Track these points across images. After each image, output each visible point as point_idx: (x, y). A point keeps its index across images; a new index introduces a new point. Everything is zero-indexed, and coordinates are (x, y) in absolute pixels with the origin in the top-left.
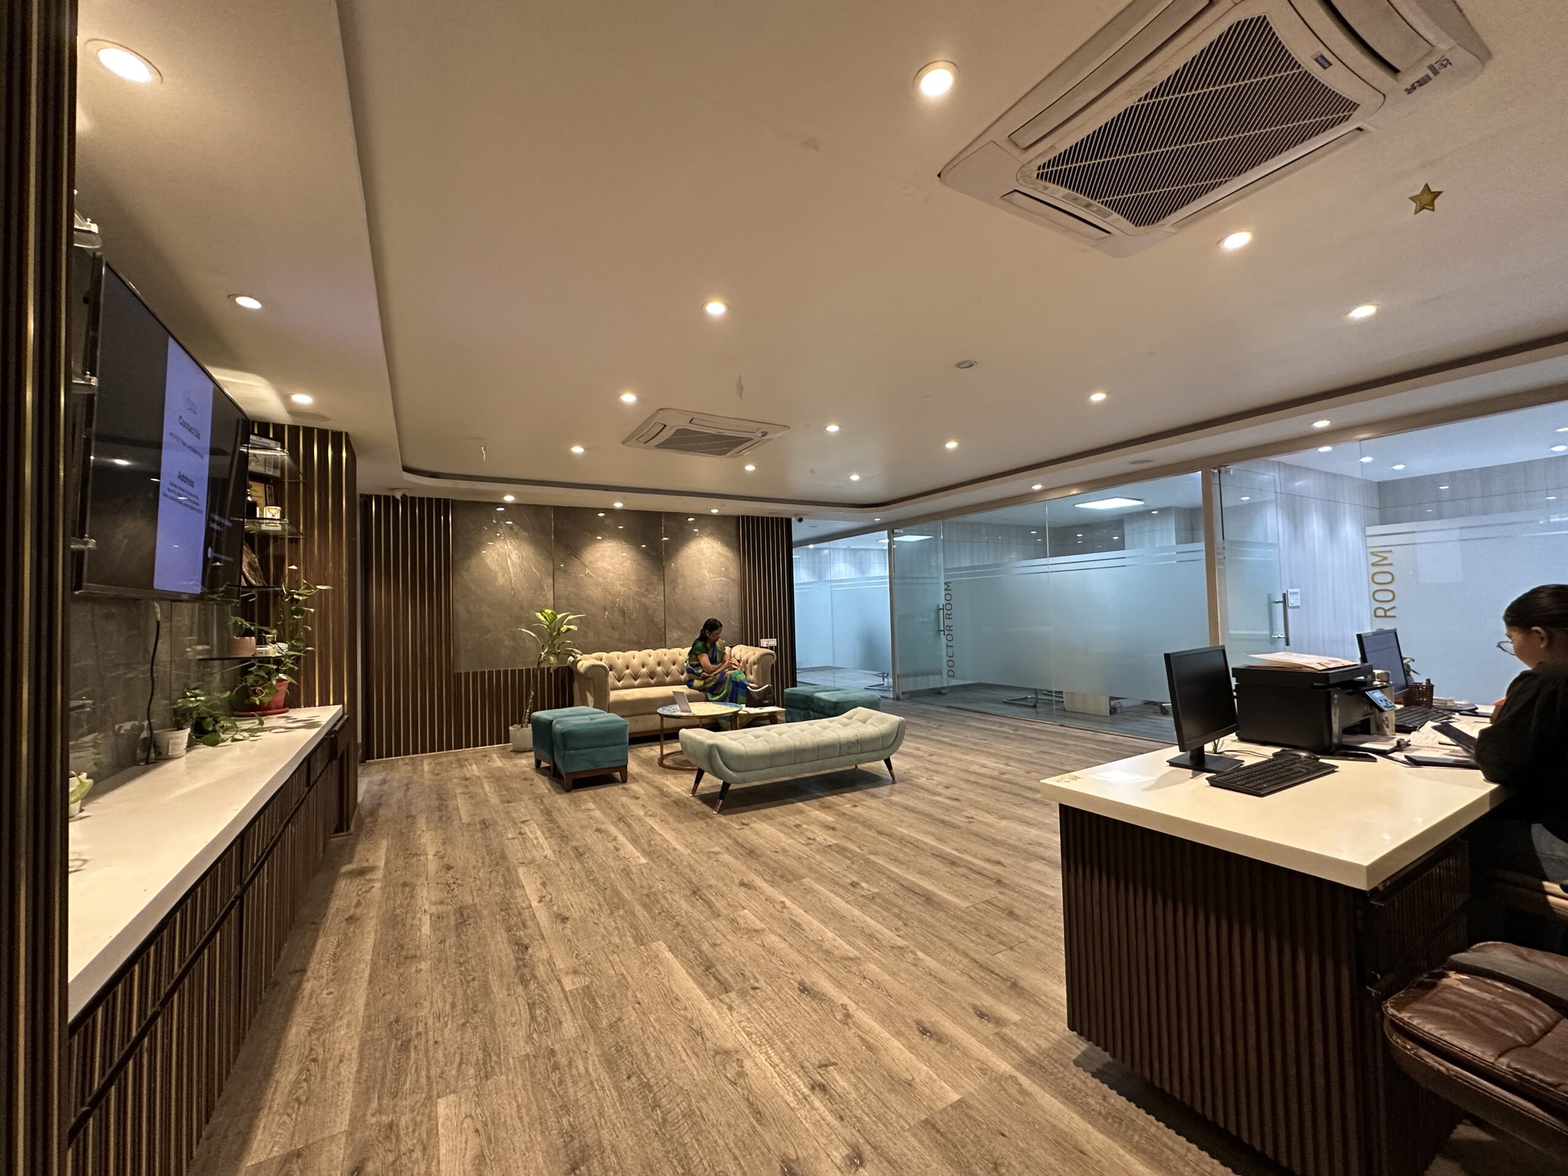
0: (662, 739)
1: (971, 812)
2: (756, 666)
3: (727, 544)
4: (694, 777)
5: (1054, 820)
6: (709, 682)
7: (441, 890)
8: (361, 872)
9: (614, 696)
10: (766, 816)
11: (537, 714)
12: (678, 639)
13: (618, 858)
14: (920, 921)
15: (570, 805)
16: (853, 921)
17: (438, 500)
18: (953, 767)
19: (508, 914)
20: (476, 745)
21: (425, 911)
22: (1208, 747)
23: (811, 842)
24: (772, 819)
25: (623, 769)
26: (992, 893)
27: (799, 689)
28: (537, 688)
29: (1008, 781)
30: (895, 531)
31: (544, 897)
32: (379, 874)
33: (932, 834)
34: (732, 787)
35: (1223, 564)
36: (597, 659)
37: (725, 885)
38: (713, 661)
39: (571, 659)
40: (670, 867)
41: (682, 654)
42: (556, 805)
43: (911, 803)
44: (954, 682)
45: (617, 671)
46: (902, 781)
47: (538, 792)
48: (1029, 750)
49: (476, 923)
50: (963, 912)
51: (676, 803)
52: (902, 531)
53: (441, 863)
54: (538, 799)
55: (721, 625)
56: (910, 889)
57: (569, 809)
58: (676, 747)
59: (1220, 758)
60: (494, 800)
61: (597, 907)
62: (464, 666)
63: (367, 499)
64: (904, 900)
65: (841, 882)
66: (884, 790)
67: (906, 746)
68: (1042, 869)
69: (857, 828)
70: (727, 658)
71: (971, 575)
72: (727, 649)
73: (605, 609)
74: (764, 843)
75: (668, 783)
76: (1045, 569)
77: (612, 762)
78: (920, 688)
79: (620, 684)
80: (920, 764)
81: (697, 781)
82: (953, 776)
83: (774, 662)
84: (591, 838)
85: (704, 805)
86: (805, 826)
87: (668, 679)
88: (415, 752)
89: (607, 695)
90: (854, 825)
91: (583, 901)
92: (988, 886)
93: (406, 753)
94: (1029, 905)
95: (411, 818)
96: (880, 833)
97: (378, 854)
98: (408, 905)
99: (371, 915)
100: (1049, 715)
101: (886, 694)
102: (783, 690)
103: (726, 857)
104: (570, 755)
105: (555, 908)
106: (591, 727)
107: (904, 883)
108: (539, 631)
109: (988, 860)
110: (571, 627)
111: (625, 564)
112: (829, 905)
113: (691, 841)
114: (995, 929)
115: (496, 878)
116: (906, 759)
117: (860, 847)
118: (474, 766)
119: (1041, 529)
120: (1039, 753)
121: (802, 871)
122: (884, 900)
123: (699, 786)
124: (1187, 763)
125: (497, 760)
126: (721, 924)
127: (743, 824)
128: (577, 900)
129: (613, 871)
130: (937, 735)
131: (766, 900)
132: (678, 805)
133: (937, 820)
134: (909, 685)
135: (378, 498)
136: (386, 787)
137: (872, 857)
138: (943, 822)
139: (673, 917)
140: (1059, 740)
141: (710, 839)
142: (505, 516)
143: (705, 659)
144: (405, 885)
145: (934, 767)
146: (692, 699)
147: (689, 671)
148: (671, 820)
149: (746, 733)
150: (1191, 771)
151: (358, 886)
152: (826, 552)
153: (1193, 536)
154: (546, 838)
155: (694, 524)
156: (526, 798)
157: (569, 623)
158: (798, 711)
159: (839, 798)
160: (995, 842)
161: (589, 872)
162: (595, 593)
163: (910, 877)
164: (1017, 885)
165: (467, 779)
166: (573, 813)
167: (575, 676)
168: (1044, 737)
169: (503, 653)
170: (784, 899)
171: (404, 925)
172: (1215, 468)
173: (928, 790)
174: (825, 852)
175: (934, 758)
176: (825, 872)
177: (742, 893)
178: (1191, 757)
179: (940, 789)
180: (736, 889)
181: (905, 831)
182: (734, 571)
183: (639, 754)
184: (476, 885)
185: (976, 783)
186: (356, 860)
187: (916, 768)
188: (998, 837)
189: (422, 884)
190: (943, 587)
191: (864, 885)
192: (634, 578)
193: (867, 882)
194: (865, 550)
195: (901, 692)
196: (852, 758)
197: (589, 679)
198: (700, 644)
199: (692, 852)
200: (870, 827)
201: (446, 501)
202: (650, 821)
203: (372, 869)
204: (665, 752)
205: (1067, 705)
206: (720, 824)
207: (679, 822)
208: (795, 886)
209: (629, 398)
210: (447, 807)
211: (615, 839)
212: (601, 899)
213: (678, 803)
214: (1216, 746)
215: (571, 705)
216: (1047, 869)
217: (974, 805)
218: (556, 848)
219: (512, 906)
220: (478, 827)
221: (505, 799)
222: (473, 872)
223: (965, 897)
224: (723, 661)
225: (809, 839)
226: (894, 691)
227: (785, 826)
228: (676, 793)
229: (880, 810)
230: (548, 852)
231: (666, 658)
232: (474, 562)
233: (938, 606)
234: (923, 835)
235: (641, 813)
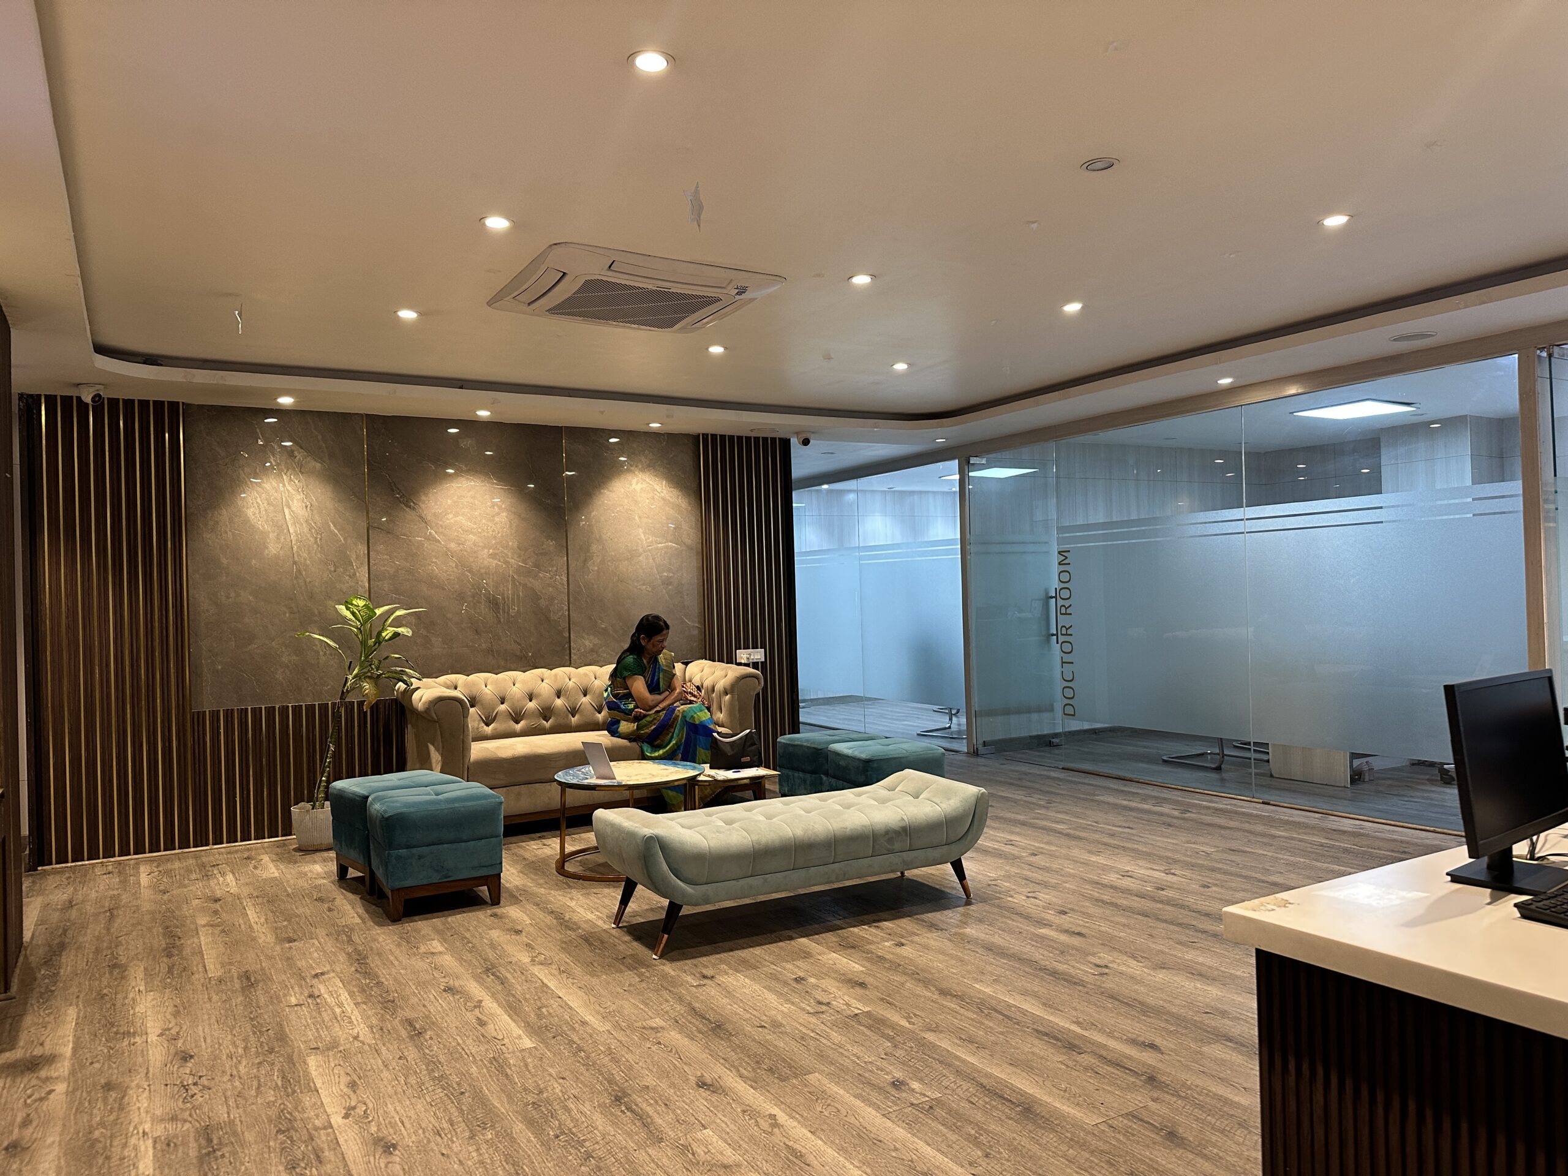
0: (563, 825)
1: (1105, 957)
2: (728, 697)
3: (677, 481)
4: (617, 894)
5: (1248, 971)
6: (646, 726)
7: (173, 1097)
8: (32, 1065)
9: (478, 750)
10: (744, 962)
11: (339, 784)
12: (592, 650)
13: (483, 1039)
14: (1013, 1149)
15: (399, 945)
16: (896, 1149)
17: (159, 405)
18: (1074, 876)
19: (291, 1138)
20: (232, 839)
21: (144, 1133)
22: (1520, 849)
23: (824, 1008)
24: (755, 968)
25: (494, 881)
26: (1139, 1099)
27: (804, 736)
28: (339, 738)
29: (1169, 902)
30: (973, 460)
31: (354, 1108)
32: (63, 1068)
33: (1035, 995)
34: (685, 911)
35: (1555, 520)
36: (448, 687)
37: (673, 1085)
38: (653, 688)
39: (401, 686)
40: (575, 1054)
41: (600, 676)
42: (375, 946)
43: (997, 940)
44: (1074, 725)
45: (483, 707)
46: (984, 900)
47: (343, 922)
48: (1207, 846)
49: (234, 1153)
50: (1088, 1133)
51: (587, 940)
52: (984, 461)
53: (172, 1050)
54: (343, 935)
55: (667, 627)
56: (996, 1093)
57: (397, 952)
58: (587, 840)
59: (1541, 867)
60: (265, 936)
61: (445, 1125)
62: (207, 703)
63: (31, 403)
64: (986, 1112)
65: (874, 1081)
66: (950, 917)
67: (991, 837)
68: (1228, 1057)
69: (903, 984)
70: (677, 683)
71: (1105, 538)
72: (679, 667)
73: (461, 597)
74: (740, 1011)
75: (573, 904)
76: (1239, 527)
77: (473, 868)
78: (1014, 735)
79: (488, 730)
80: (1014, 870)
81: (625, 901)
82: (1074, 892)
83: (759, 689)
84: (438, 1005)
85: (635, 944)
86: (812, 980)
87: (574, 720)
88: (125, 852)
89: (465, 749)
90: (898, 978)
91: (422, 1115)
92: (1131, 1088)
93: (109, 854)
94: (1203, 1121)
95: (118, 969)
96: (943, 992)
97: (60, 1033)
98: (115, 1122)
99: (49, 1140)
100: (1244, 785)
101: (954, 746)
102: (775, 737)
103: (674, 1037)
104: (399, 857)
105: (373, 1129)
106: (438, 807)
107: (984, 1081)
108: (341, 637)
109: (1134, 1042)
110: (400, 630)
111: (497, 519)
112: (852, 1120)
113: (614, 1007)
114: (1143, 1162)
115: (269, 1074)
116: (990, 860)
117: (908, 1018)
118: (230, 878)
119: (1231, 455)
120: (1223, 851)
121: (805, 1059)
122: (950, 1111)
123: (628, 909)
124: (1482, 877)
125: (271, 865)
126: (663, 1155)
127: (705, 977)
128: (412, 1113)
129: (475, 1062)
130: (1046, 818)
131: (744, 1112)
132: (590, 944)
133: (1043, 969)
134: (997, 729)
135: (51, 400)
136: (74, 914)
137: (930, 1037)
138: (1054, 973)
139: (581, 1143)
140: (1260, 828)
141: (647, 1005)
142: (278, 433)
143: (639, 685)
144: (108, 1087)
145: (1037, 876)
146: (616, 755)
147: (612, 706)
148: (577, 970)
149: (710, 815)
150: (1489, 890)
151: (25, 1089)
152: (851, 497)
153: (1502, 467)
154: (357, 1004)
155: (620, 449)
156: (321, 932)
157: (398, 622)
158: (801, 775)
159: (873, 930)
160: (1145, 1010)
161: (432, 1064)
162: (441, 568)
163: (996, 1072)
164: (1184, 1085)
165: (217, 900)
166: (405, 961)
167: (408, 716)
168: (1232, 824)
169: (279, 676)
170: (775, 1111)
171: (108, 1158)
172: (1542, 349)
173: (1027, 917)
174: (847, 1026)
175: (1038, 860)
176: (847, 1063)
177: (701, 1100)
178: (1490, 867)
179: (1050, 916)
180: (691, 1093)
181: (988, 990)
182: (690, 533)
183: (521, 852)
184: (234, 1088)
185: (1112, 904)
186: (22, 1043)
187: (1008, 877)
188: (1150, 1001)
189: (138, 1086)
190: (1055, 558)
191: (915, 1085)
192: (513, 543)
193: (921, 1080)
194: (921, 492)
195: (980, 742)
196: (894, 858)
197: (435, 721)
198: (630, 659)
199: (615, 1027)
200: (926, 983)
201: (174, 406)
202: (540, 973)
203: (51, 1059)
204: (569, 849)
205: (1275, 767)
206: (664, 976)
207: (593, 974)
208: (794, 1087)
209: (497, 223)
210: (180, 949)
211: (479, 1004)
212: (455, 1112)
213: (591, 940)
214: (1533, 846)
215: (402, 768)
216: (1237, 1058)
217: (1109, 943)
218: (374, 1021)
219: (298, 1124)
220: (237, 985)
221: (284, 935)
222: (228, 1064)
223: (1092, 1107)
224: (670, 688)
225: (820, 1003)
226: (969, 739)
227: (777, 979)
228: (588, 921)
229: (941, 952)
230: (361, 1029)
231: (571, 684)
232: (224, 514)
233: (1047, 591)
234: (1018, 997)
235: (525, 958)
